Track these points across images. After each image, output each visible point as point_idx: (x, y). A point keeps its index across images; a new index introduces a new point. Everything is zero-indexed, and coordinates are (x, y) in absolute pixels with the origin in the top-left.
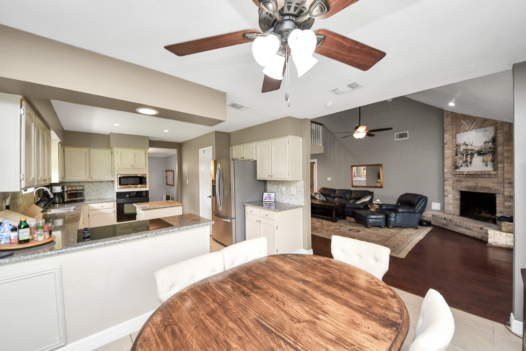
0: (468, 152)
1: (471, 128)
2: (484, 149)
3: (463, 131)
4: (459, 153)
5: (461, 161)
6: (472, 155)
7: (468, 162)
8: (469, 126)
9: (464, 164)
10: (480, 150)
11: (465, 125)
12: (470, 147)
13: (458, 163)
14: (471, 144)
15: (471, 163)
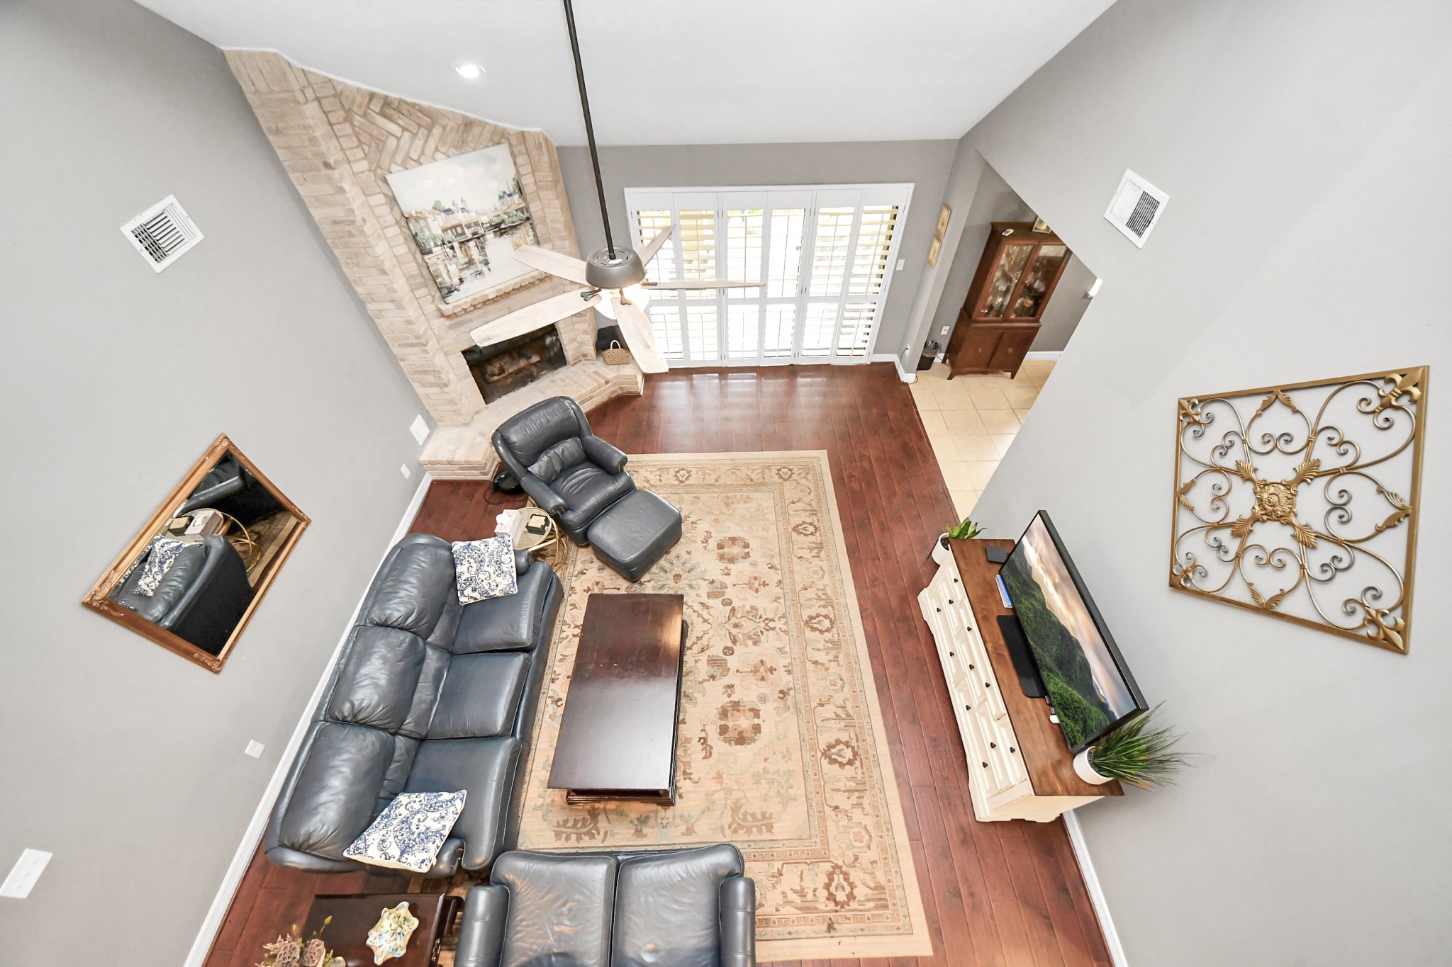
0: (463, 233)
1: (429, 151)
2: (506, 217)
3: (399, 159)
4: (432, 244)
5: (453, 268)
6: (478, 237)
7: (476, 261)
8: (419, 143)
9: (467, 274)
10: (497, 220)
11: (399, 139)
12: (460, 218)
13: (445, 277)
14: (461, 206)
15: (487, 263)
